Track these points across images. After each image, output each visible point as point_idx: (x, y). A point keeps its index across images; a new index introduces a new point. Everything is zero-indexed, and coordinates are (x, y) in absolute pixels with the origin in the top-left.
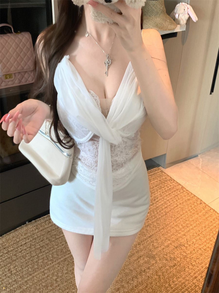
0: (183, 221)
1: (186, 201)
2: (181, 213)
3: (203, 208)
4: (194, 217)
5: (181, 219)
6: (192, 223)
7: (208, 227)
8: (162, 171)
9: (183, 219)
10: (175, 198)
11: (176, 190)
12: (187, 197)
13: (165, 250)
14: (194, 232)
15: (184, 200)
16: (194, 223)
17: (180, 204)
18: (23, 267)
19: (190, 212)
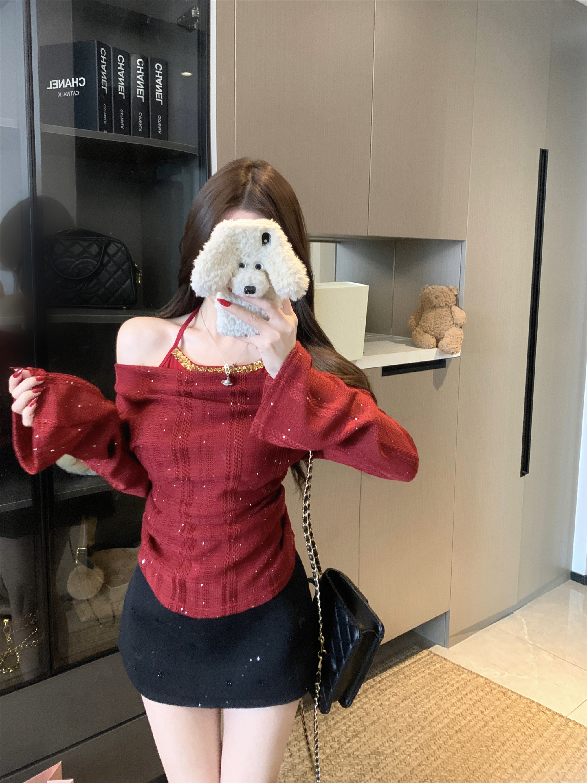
0: (513, 757)
1: (504, 711)
2: (502, 739)
3: (549, 721)
4: (535, 743)
5: (505, 753)
6: (534, 758)
7: (574, 762)
8: (431, 652)
9: (510, 752)
10: (475, 708)
11: (472, 689)
12: (504, 701)
14: (547, 778)
15: (498, 709)
16: (540, 757)
17: (493, 718)
19: (522, 735)
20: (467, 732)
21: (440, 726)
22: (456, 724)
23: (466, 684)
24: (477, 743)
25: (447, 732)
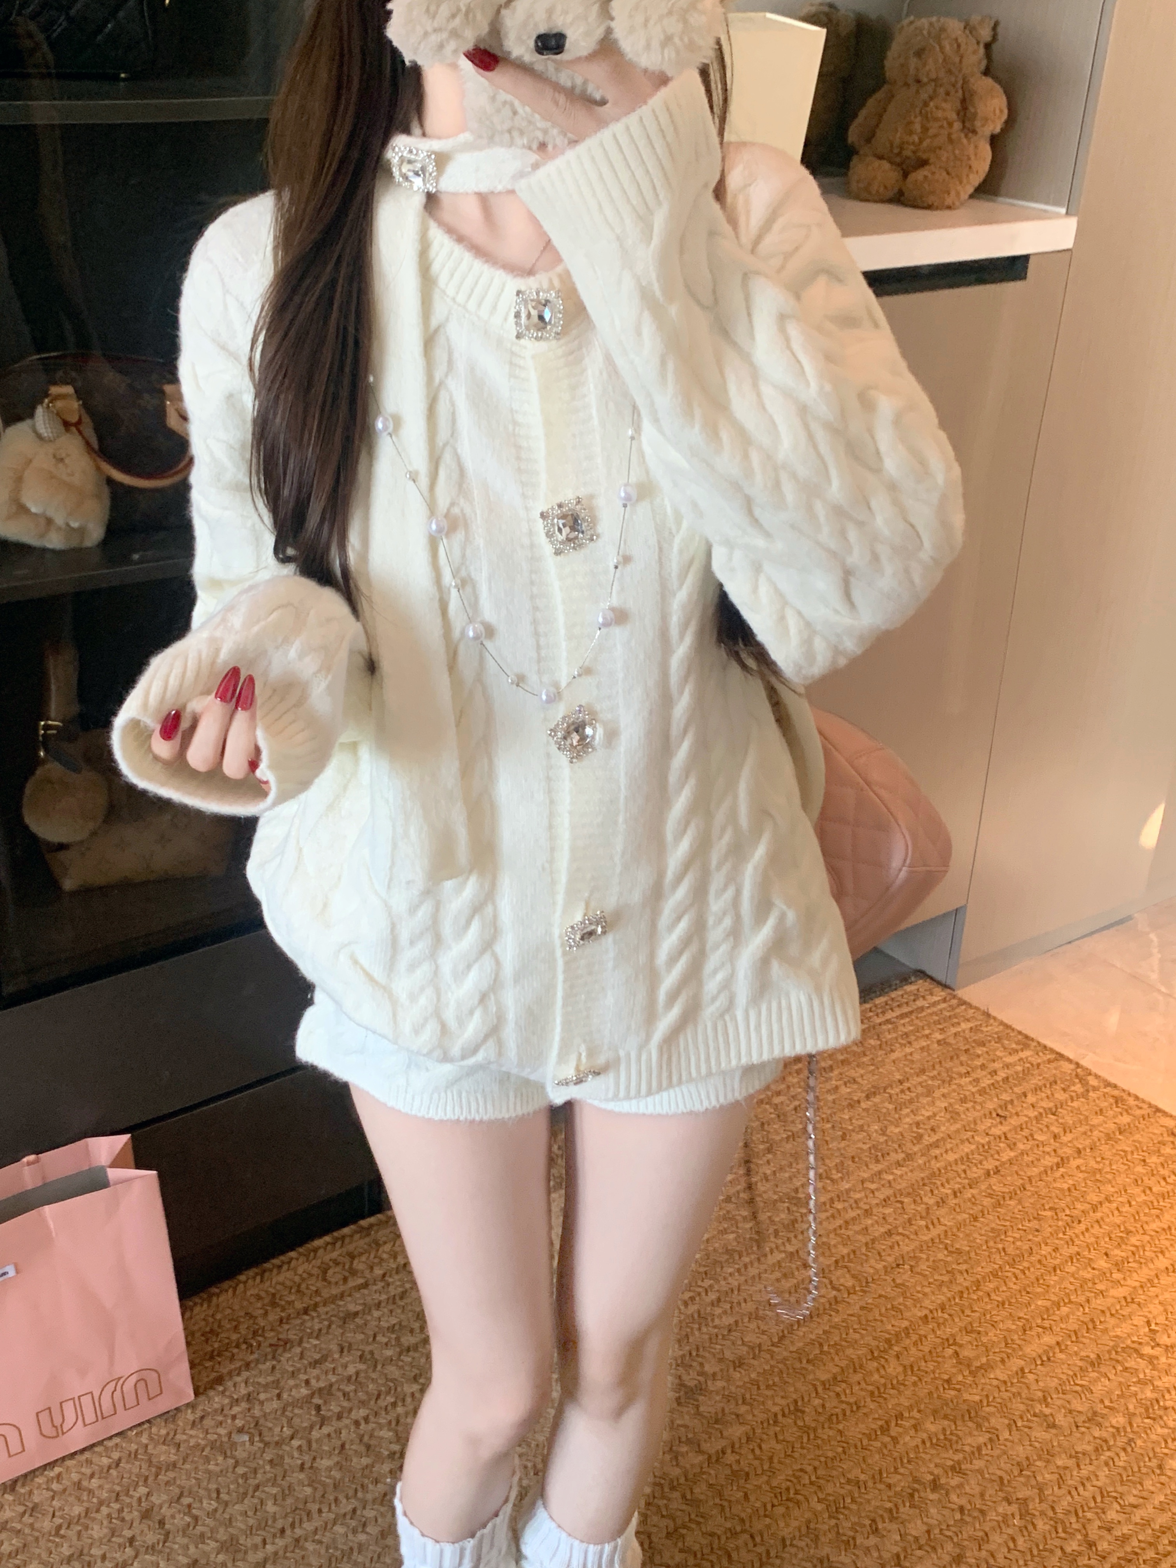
0: (1113, 1236)
1: (1111, 1139)
2: (1093, 1198)
5: (1096, 1226)
6: (1163, 1242)
8: (954, 997)
9: (1107, 1224)
10: (1040, 1126)
11: (1040, 1083)
12: (1114, 1117)
13: (1031, 1377)
15: (1096, 1133)
17: (1079, 1152)
18: (224, 1497)
19: (1144, 1192)
20: (1011, 1175)
21: (951, 1157)
22: (990, 1159)
23: (1026, 1073)
24: (1032, 1201)
25: (965, 1171)
